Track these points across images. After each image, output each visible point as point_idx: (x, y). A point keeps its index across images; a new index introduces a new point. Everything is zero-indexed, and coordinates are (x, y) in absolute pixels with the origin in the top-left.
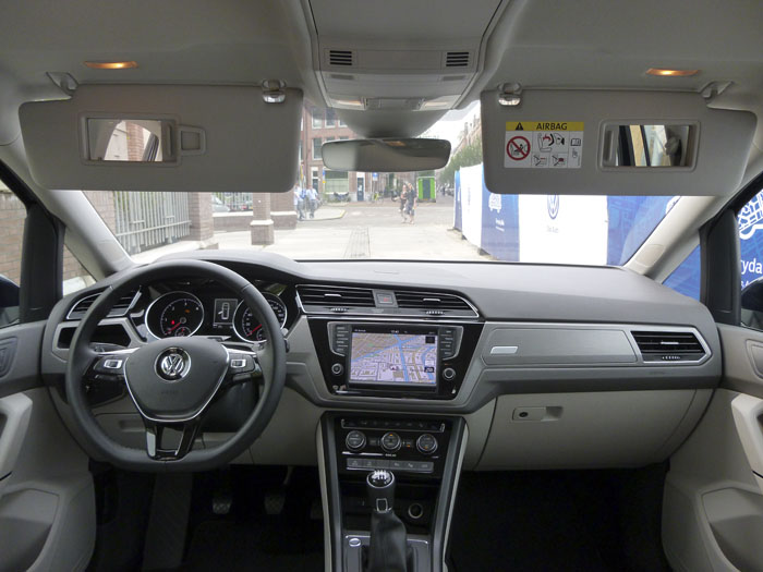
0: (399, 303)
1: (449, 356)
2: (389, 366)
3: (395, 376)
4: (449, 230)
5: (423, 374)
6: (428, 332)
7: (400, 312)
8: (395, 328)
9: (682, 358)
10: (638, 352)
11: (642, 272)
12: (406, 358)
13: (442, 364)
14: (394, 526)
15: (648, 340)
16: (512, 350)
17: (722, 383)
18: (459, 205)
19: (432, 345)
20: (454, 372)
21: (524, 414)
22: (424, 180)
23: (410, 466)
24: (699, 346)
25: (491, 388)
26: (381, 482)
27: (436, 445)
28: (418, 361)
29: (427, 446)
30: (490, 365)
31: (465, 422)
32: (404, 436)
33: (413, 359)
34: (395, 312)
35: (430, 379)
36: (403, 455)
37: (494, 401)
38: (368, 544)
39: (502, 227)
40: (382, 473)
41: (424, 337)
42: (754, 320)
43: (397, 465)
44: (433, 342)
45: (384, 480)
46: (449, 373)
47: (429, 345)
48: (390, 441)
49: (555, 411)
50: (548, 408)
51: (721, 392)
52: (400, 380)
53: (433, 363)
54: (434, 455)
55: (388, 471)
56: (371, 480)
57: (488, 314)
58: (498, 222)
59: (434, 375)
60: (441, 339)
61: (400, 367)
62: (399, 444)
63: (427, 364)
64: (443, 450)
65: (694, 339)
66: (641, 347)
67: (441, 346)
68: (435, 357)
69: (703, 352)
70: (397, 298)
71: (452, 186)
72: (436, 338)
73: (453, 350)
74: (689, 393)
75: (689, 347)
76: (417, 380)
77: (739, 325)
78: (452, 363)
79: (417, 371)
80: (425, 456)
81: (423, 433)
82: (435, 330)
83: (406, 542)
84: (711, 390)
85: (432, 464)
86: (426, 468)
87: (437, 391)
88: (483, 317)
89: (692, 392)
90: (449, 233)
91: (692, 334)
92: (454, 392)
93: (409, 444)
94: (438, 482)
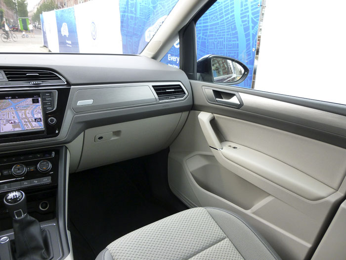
0: (8, 78)
1: (50, 109)
2: (8, 121)
3: (14, 127)
4: (41, 47)
5: (34, 124)
6: (33, 96)
7: (10, 84)
8: (8, 95)
9: (176, 97)
10: (157, 96)
11: (151, 56)
12: (20, 114)
13: (46, 115)
14: (30, 223)
15: (160, 90)
16: (90, 102)
17: (193, 108)
18: (44, 33)
19: (38, 104)
20: (55, 120)
21: (101, 138)
22: (22, 19)
23: (36, 182)
24: (183, 91)
25: (79, 126)
26: (15, 200)
27: (50, 165)
28: (29, 116)
29: (45, 168)
30: (77, 113)
31: (67, 148)
32: (27, 165)
33: (25, 115)
34: (6, 84)
35: (40, 126)
36: (29, 176)
37: (83, 133)
38: (13, 238)
39: (70, 44)
40: (14, 194)
41: (31, 99)
42: (201, 78)
43: (26, 184)
44: (38, 102)
45: (17, 198)
46: (52, 121)
47: (35, 104)
48: (18, 169)
49: (117, 133)
50: (113, 132)
51: (192, 112)
52: (18, 130)
53: (40, 115)
54: (51, 171)
55: (18, 190)
56: (7, 201)
57: (72, 81)
58: (67, 42)
59: (42, 123)
60: (43, 100)
61: (17, 121)
62: (25, 170)
63: (36, 116)
64: (55, 168)
65: (181, 87)
66: (158, 94)
67: (44, 104)
68: (41, 111)
69: (185, 93)
70: (6, 74)
71: (39, 24)
72: (40, 99)
73: (52, 105)
74: (179, 114)
75: (178, 92)
76: (31, 128)
77: (196, 80)
78: (53, 114)
79: (29, 122)
80: (44, 174)
81: (41, 160)
82: (38, 95)
83: (41, 229)
84: (188, 112)
85: (50, 177)
86: (47, 180)
87: (45, 133)
88: (69, 84)
89: (180, 114)
90: (42, 49)
91: (179, 85)
92: (57, 132)
93: (32, 169)
94: (56, 187)
